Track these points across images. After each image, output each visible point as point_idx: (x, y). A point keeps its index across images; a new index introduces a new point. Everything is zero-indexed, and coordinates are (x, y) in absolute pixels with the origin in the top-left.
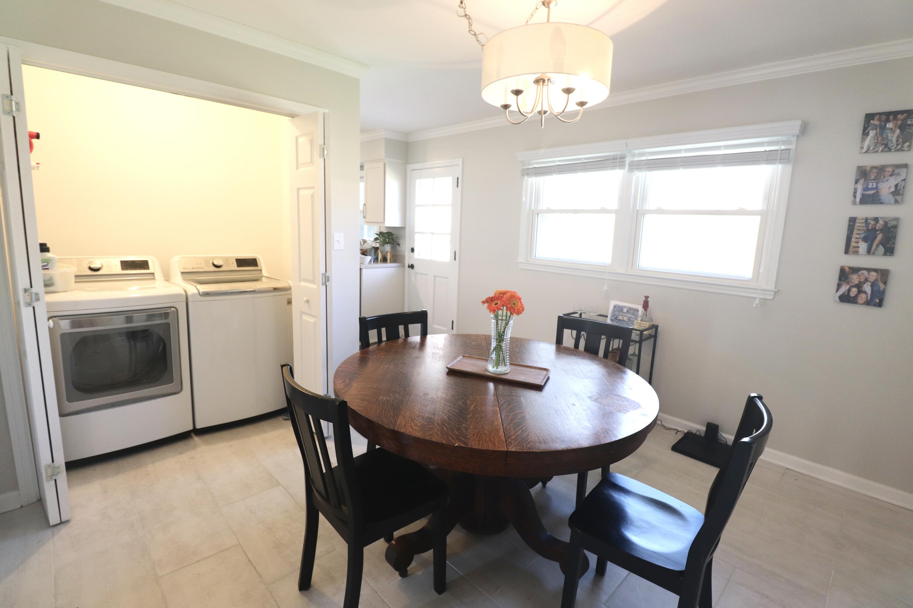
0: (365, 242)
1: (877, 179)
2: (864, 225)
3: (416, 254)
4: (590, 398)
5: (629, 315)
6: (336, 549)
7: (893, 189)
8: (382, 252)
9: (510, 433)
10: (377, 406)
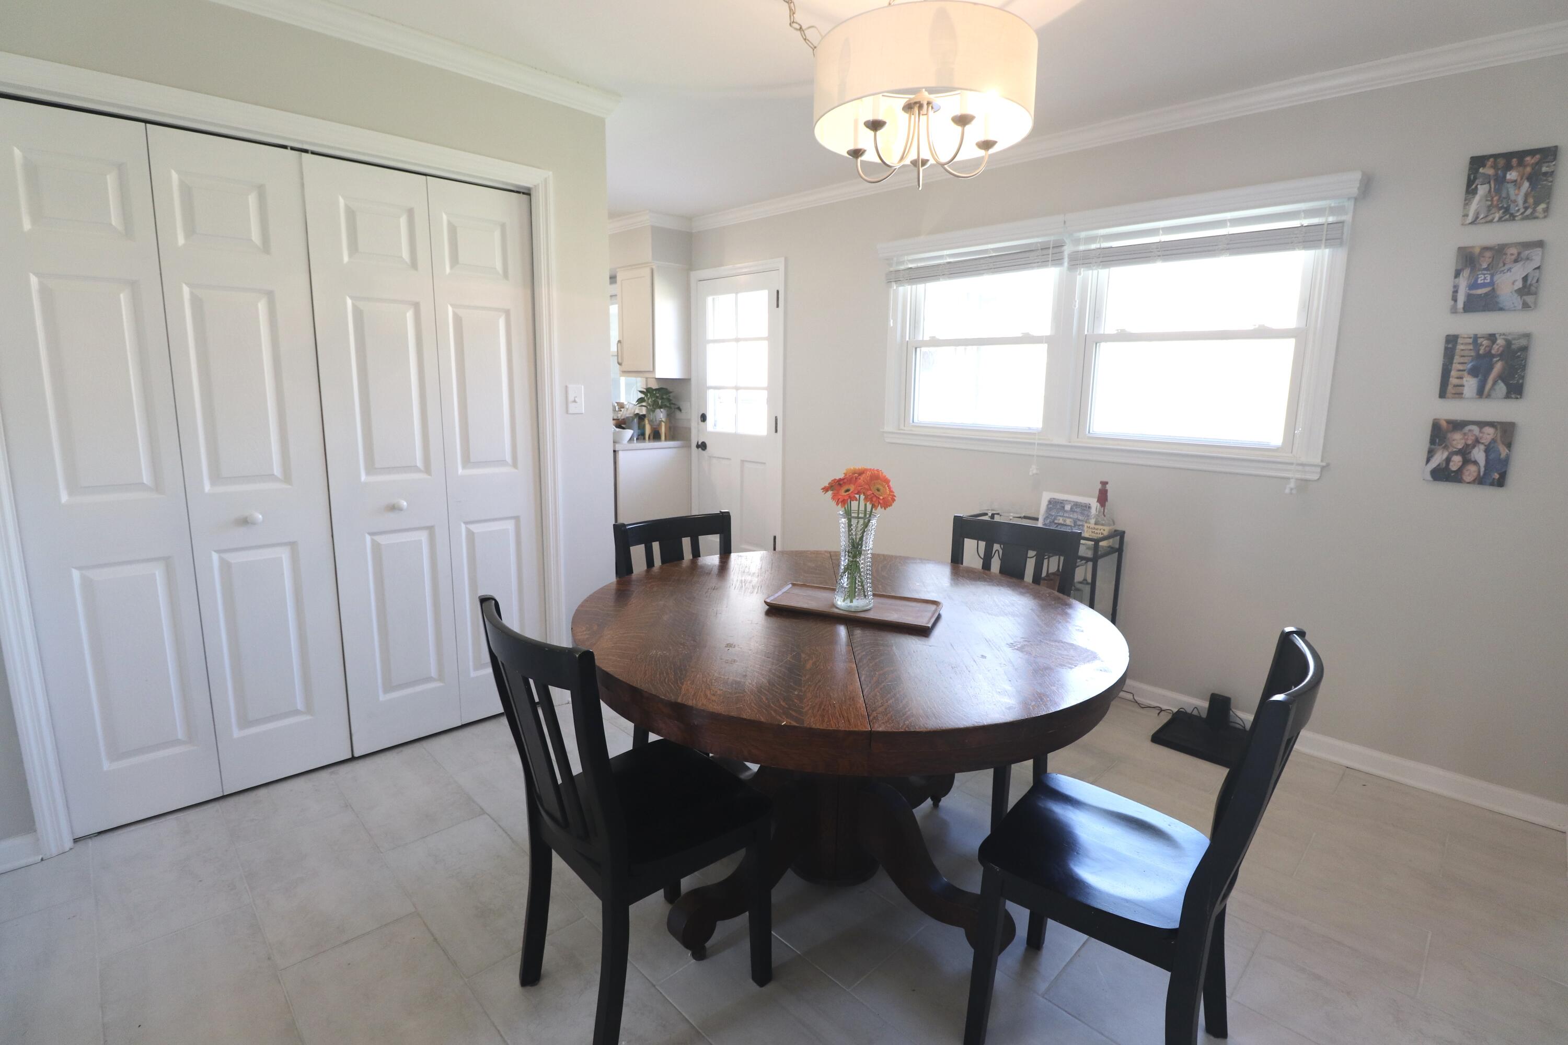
0: (621, 406)
1: (1492, 267)
2: (1471, 347)
3: (710, 425)
4: (1011, 645)
5: (1075, 516)
6: (583, 917)
7: (1519, 284)
8: (650, 422)
9: (875, 703)
10: (647, 666)
